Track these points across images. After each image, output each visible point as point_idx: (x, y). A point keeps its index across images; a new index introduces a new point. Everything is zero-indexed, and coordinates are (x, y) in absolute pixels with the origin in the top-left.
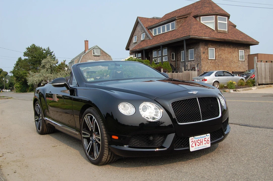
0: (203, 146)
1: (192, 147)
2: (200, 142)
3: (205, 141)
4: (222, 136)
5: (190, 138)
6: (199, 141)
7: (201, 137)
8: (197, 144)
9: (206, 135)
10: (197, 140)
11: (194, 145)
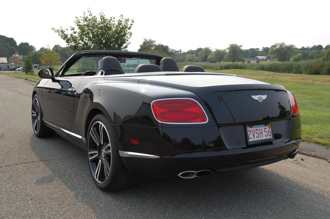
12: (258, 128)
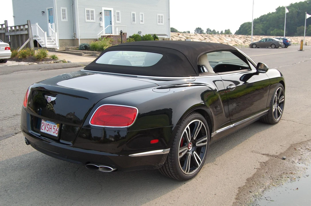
12: (49, 124)
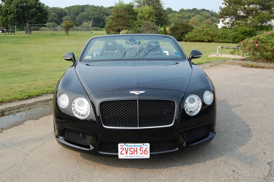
0: (137, 155)
1: (121, 154)
2: (133, 150)
3: (142, 151)
4: (176, 148)
5: (119, 145)
6: (131, 149)
7: (135, 146)
8: (129, 152)
9: (143, 145)
10: (129, 148)
11: (124, 152)
